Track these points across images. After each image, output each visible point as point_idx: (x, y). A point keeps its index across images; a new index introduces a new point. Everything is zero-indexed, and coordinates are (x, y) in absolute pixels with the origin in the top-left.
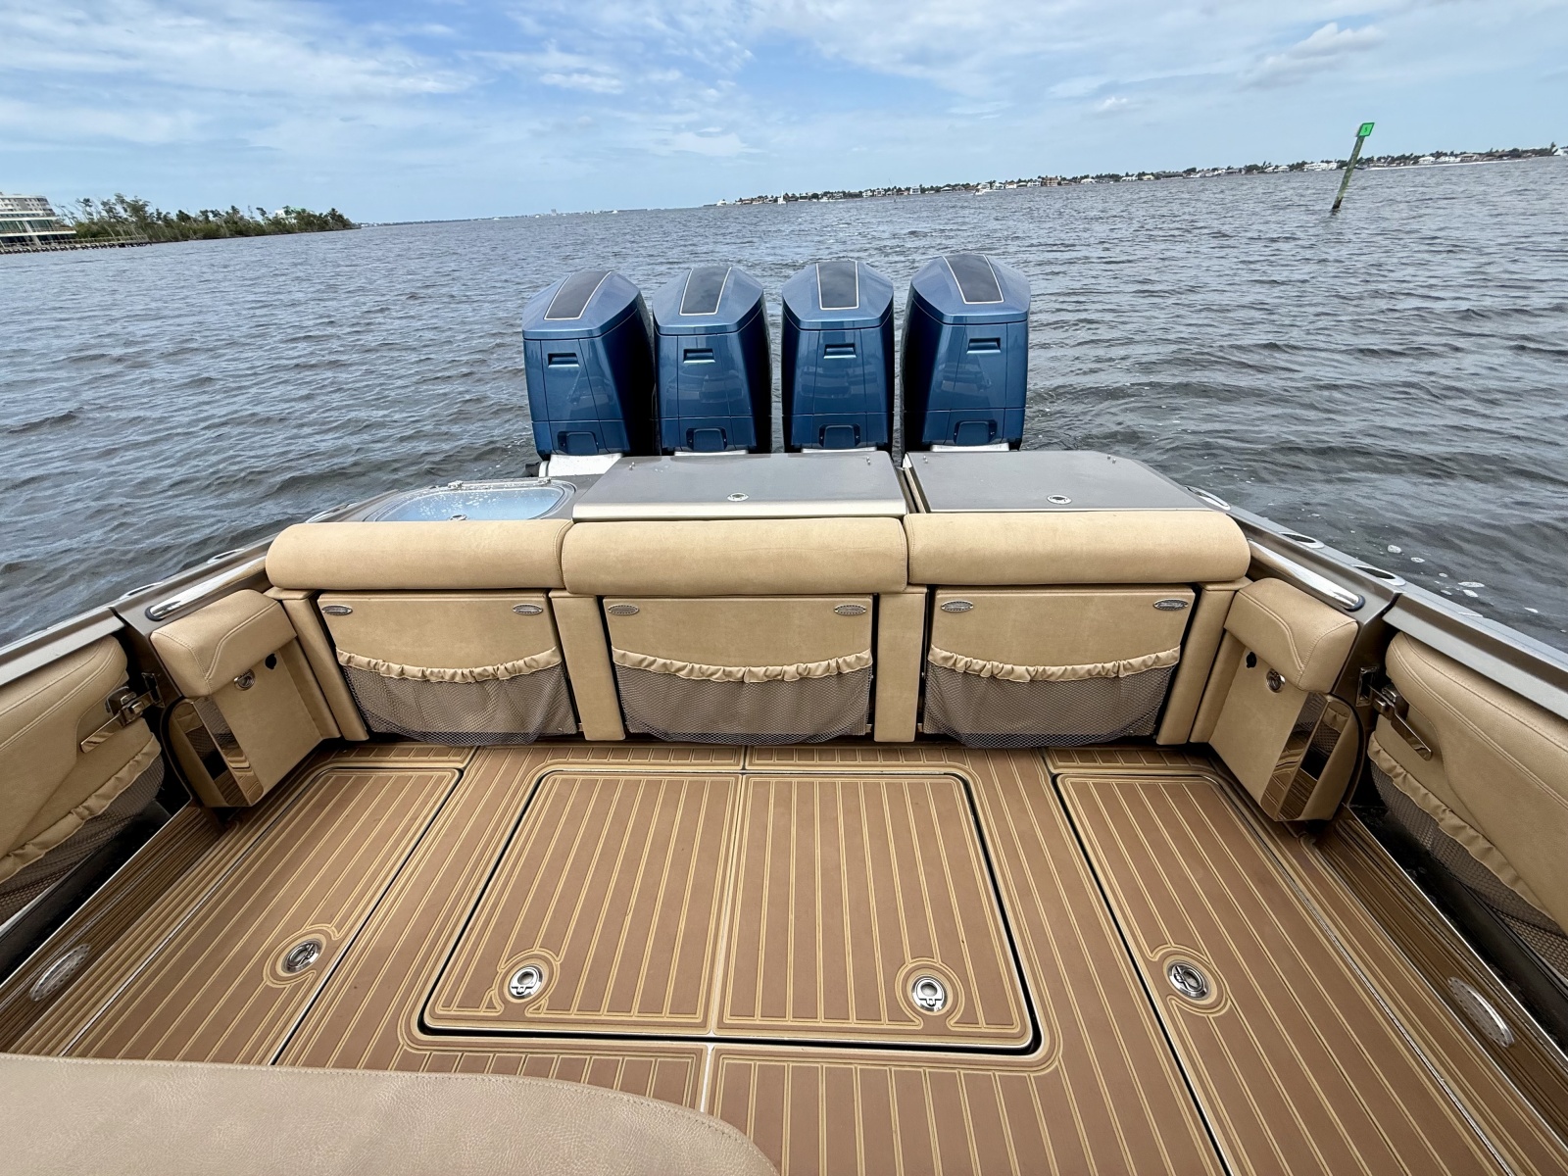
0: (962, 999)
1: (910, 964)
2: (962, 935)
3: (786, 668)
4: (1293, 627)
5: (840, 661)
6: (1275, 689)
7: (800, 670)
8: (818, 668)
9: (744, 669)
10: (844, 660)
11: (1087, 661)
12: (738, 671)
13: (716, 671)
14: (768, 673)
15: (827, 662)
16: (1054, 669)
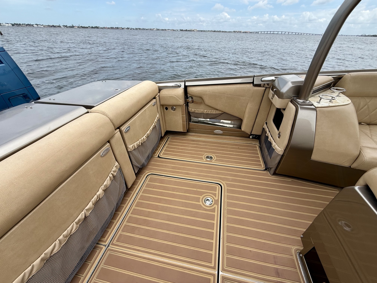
0: (211, 195)
1: (201, 203)
2: (195, 189)
3: (98, 193)
4: (176, 95)
5: (112, 172)
6: (174, 110)
7: (103, 189)
8: (107, 182)
9: (83, 212)
10: (113, 171)
11: (150, 126)
12: (81, 216)
13: (73, 227)
14: (93, 202)
15: (109, 177)
16: (148, 132)
